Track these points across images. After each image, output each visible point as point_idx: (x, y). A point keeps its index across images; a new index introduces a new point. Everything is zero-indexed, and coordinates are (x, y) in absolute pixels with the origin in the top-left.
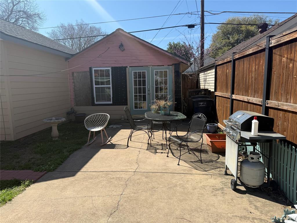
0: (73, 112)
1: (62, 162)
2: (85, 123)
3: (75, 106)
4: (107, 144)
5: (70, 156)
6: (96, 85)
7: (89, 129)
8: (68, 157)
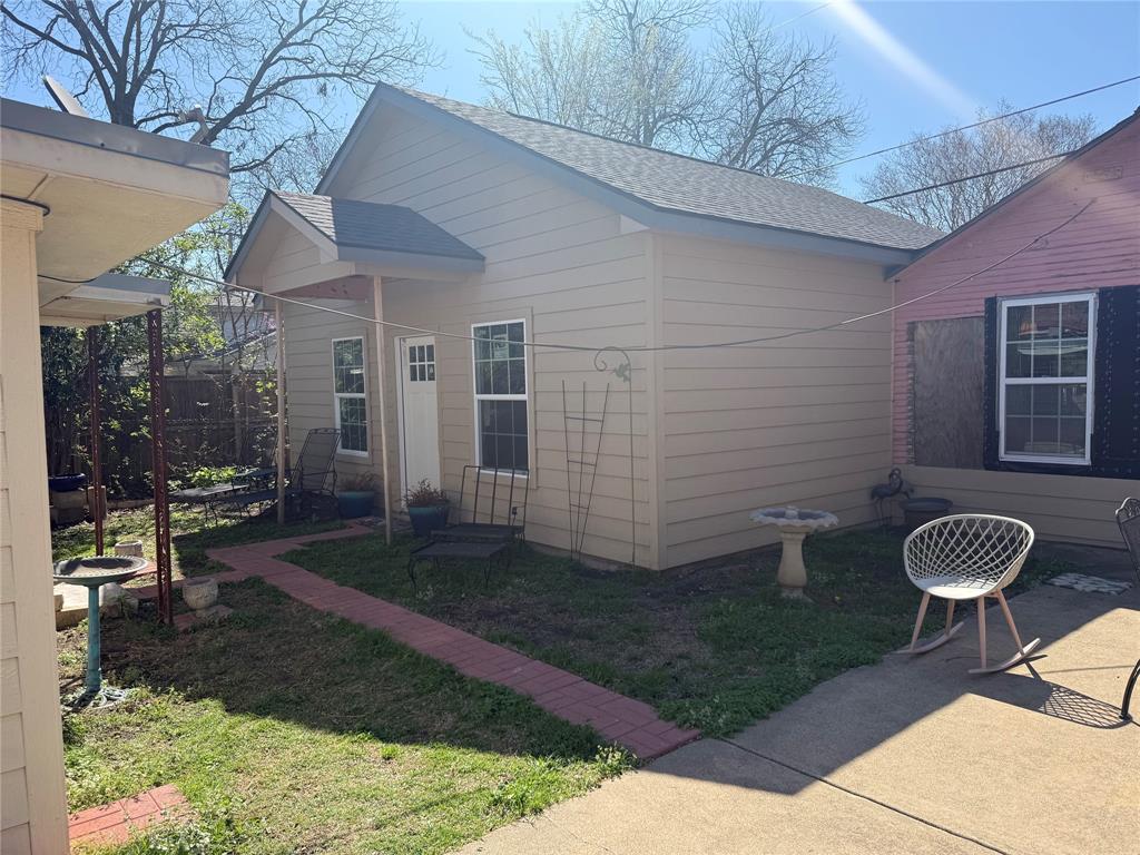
0: (898, 491)
1: (772, 709)
2: (906, 552)
3: (907, 463)
4: (1011, 671)
5: (818, 690)
6: (1009, 374)
7: (920, 583)
8: (806, 690)
